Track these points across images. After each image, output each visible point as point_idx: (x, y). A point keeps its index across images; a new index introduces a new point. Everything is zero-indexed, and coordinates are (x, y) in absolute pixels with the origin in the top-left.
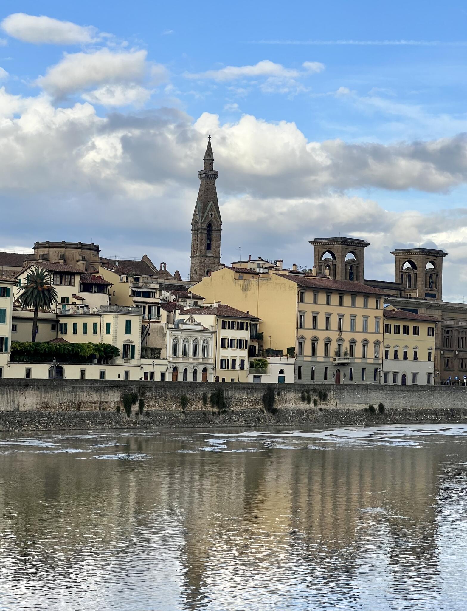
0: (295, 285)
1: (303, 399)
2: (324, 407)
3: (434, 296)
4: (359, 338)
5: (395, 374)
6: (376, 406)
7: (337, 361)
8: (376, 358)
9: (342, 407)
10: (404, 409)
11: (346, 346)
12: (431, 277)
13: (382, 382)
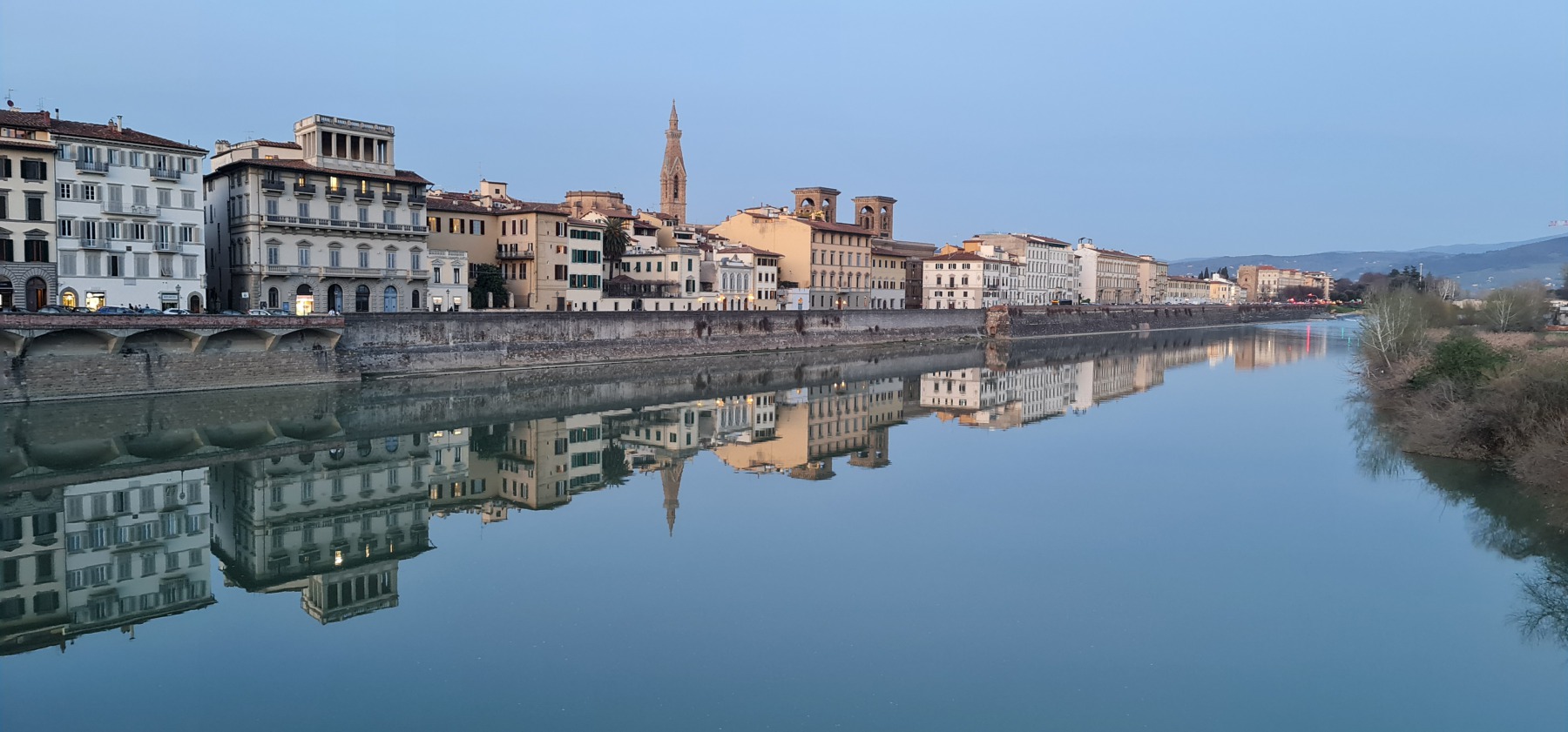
0: (809, 228)
1: (823, 322)
2: (838, 329)
3: (886, 235)
4: (855, 271)
5: (879, 300)
6: (873, 327)
7: (840, 291)
8: (866, 288)
9: (850, 329)
10: (892, 329)
11: (845, 279)
12: (885, 220)
13: (870, 308)
